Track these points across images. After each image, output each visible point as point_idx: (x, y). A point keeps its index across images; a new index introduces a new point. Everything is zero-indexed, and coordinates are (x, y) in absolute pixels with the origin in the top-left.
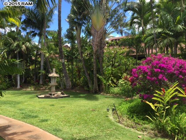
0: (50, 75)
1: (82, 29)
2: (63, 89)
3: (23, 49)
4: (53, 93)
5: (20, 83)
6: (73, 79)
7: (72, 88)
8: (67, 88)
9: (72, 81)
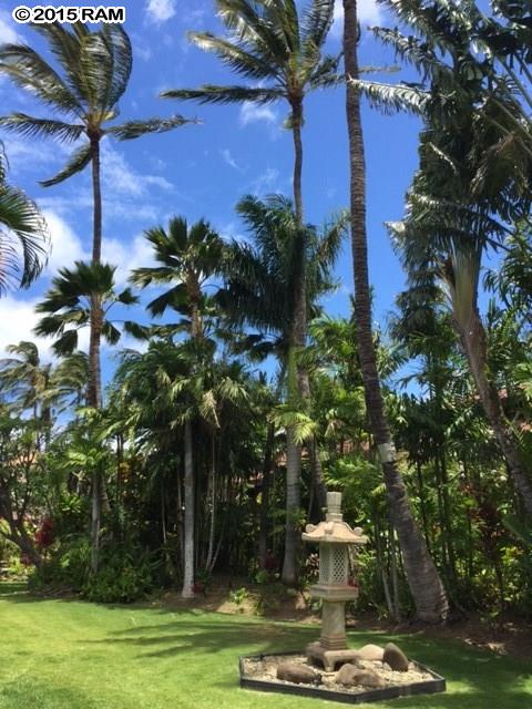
0: (315, 533)
1: (482, 273)
2: (398, 618)
3: (203, 410)
4: (330, 655)
5: (195, 572)
6: (453, 559)
7: (456, 621)
8: (423, 614)
9: (448, 571)
